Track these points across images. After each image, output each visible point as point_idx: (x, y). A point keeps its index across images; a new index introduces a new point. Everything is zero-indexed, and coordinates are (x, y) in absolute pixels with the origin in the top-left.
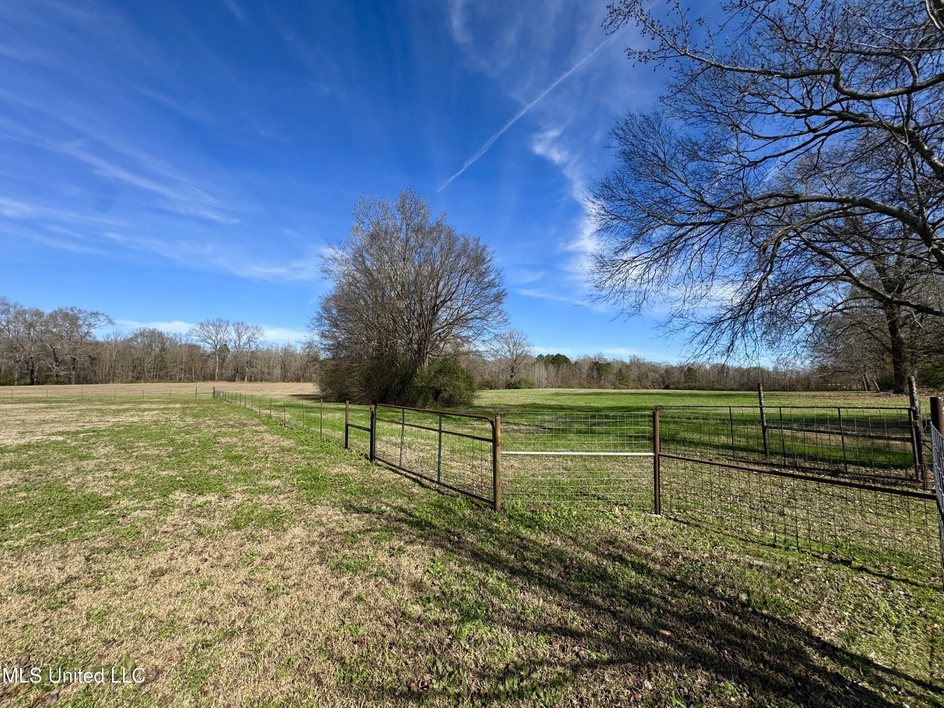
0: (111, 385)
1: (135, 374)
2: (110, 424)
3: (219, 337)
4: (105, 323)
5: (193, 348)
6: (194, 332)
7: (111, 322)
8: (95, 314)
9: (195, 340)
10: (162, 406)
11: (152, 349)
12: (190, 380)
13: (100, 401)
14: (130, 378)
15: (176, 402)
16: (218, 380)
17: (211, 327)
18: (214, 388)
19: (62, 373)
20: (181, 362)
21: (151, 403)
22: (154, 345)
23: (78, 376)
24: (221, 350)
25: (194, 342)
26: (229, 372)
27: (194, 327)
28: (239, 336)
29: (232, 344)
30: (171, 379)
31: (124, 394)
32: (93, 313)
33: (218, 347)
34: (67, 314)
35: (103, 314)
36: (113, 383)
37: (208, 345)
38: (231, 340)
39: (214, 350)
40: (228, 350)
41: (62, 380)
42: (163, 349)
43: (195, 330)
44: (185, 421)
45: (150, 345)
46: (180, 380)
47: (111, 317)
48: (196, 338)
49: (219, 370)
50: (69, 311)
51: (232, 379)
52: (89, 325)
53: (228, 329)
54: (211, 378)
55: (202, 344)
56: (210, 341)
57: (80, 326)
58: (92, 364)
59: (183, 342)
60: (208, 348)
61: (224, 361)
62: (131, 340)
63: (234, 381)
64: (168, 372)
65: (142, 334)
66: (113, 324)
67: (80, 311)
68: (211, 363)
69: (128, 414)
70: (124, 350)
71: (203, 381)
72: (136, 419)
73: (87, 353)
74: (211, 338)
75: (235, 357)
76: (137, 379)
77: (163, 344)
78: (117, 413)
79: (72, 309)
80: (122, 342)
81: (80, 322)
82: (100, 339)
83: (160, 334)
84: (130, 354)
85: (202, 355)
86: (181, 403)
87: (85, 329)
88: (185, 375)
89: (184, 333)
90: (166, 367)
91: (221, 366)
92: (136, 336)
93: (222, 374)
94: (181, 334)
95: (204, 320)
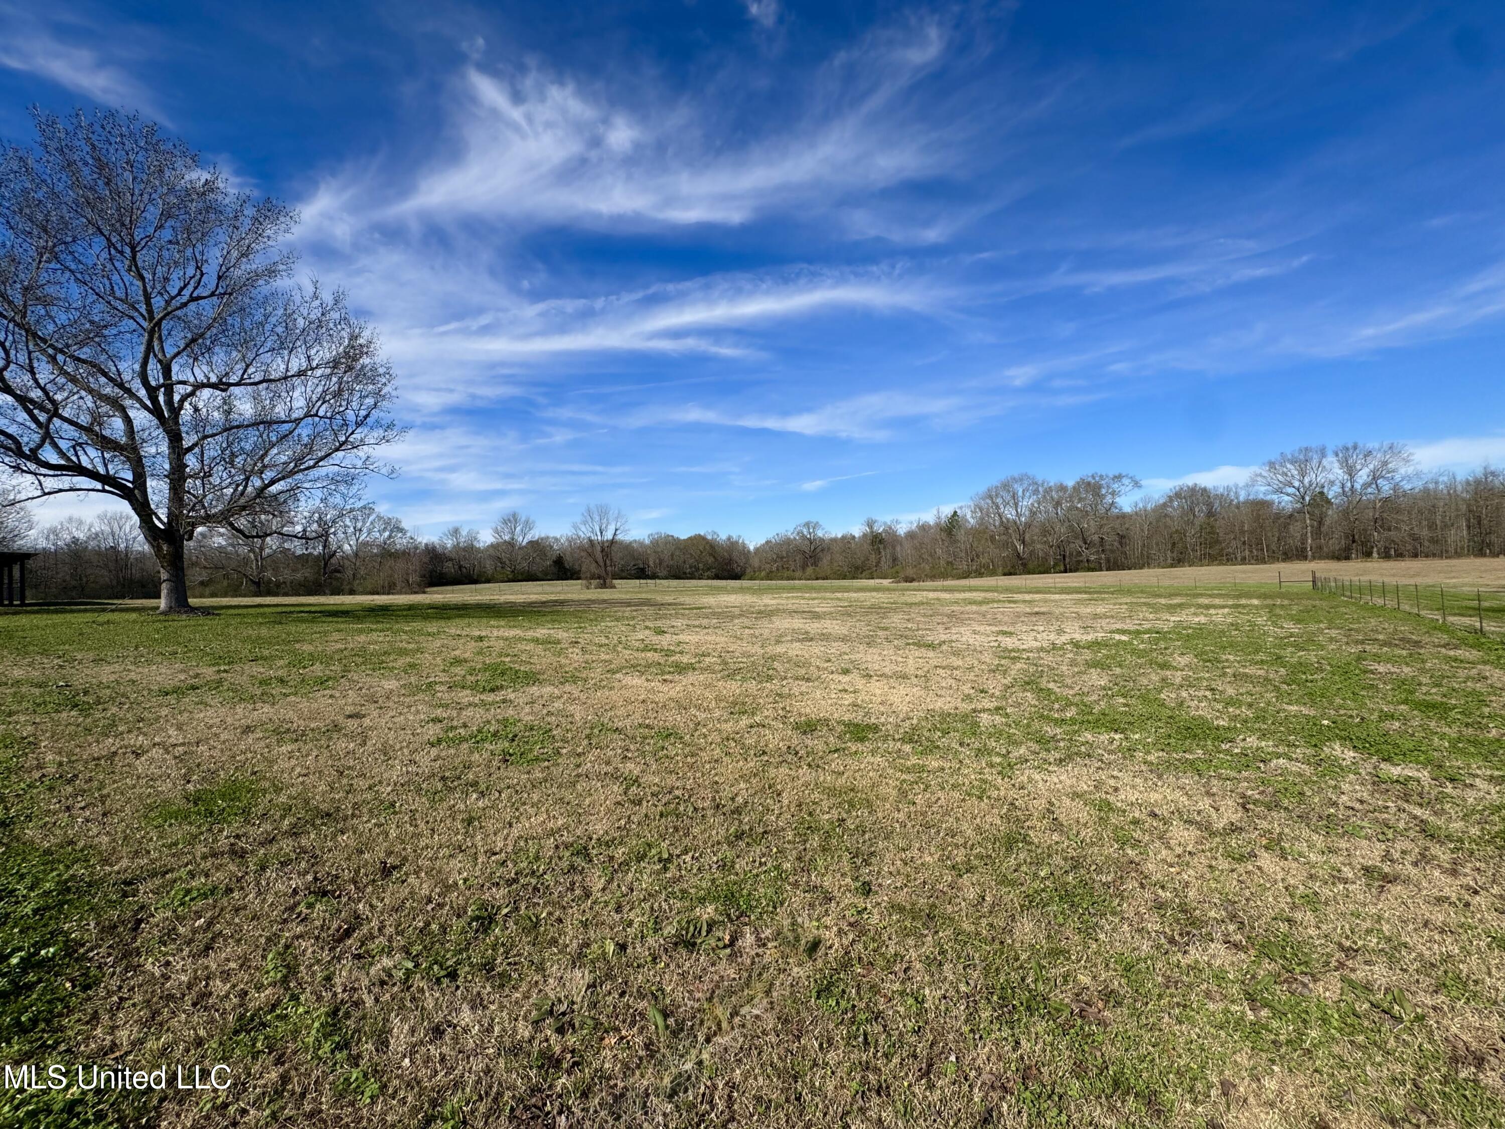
0: (1145, 571)
1: (1175, 555)
2: (1172, 624)
3: (1307, 480)
4: (1130, 487)
5: (1259, 507)
6: (1259, 479)
7: (1137, 484)
8: (1118, 478)
9: (1261, 491)
10: (1230, 602)
11: (1194, 515)
12: (1262, 561)
13: (1142, 592)
14: (1169, 561)
15: (1249, 596)
16: (1314, 558)
17: (1289, 466)
18: (1313, 573)
19: (1092, 558)
20: (1243, 532)
21: (1210, 596)
22: (1197, 510)
23: (1108, 560)
24: (1313, 503)
25: (1261, 496)
26: (1335, 543)
27: (1259, 471)
28: (1351, 472)
29: (1337, 489)
30: (1228, 560)
31: (1166, 583)
32: (1115, 477)
33: (1307, 498)
34: (1089, 484)
35: (1127, 476)
36: (1149, 567)
37: (1286, 498)
38: (1332, 483)
39: (1299, 505)
40: (1328, 502)
41: (1092, 566)
42: (1210, 514)
43: (1260, 475)
44: (1282, 628)
45: (1192, 510)
46: (1244, 561)
47: (1137, 478)
48: (1263, 489)
49: (1313, 540)
50: (1090, 479)
51: (1344, 555)
52: (1113, 494)
53: (1325, 462)
54: (1300, 555)
55: (1275, 497)
56: (1290, 490)
57: (1104, 496)
58: (1121, 543)
59: (1242, 499)
60: (1286, 502)
61: (1320, 523)
62: (1164, 505)
63: (1347, 558)
64: (1222, 549)
65: (1178, 495)
66: (1140, 487)
67: (1101, 477)
68: (1295, 529)
69: (1187, 611)
70: (1158, 521)
71: (1284, 560)
72: (1203, 619)
73: (1113, 528)
74: (1291, 485)
75: (1345, 513)
76: (1178, 562)
77: (1210, 505)
78: (1172, 609)
79: (1093, 477)
80: (1154, 510)
81: (1104, 491)
82: (1127, 509)
83: (1204, 490)
84: (1166, 527)
85: (1278, 516)
86: (1258, 597)
87: (1109, 499)
88: (1251, 552)
89: (1241, 484)
90: (1218, 542)
91: (1317, 532)
92: (1171, 499)
93: (1320, 548)
94: (1236, 486)
95: (1274, 456)
